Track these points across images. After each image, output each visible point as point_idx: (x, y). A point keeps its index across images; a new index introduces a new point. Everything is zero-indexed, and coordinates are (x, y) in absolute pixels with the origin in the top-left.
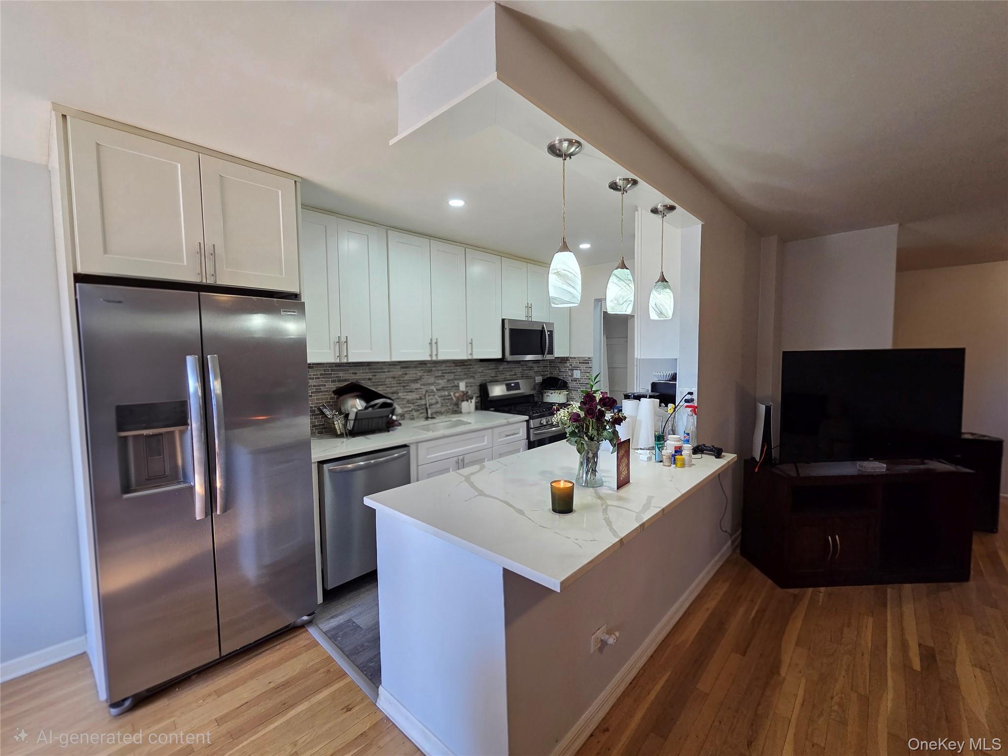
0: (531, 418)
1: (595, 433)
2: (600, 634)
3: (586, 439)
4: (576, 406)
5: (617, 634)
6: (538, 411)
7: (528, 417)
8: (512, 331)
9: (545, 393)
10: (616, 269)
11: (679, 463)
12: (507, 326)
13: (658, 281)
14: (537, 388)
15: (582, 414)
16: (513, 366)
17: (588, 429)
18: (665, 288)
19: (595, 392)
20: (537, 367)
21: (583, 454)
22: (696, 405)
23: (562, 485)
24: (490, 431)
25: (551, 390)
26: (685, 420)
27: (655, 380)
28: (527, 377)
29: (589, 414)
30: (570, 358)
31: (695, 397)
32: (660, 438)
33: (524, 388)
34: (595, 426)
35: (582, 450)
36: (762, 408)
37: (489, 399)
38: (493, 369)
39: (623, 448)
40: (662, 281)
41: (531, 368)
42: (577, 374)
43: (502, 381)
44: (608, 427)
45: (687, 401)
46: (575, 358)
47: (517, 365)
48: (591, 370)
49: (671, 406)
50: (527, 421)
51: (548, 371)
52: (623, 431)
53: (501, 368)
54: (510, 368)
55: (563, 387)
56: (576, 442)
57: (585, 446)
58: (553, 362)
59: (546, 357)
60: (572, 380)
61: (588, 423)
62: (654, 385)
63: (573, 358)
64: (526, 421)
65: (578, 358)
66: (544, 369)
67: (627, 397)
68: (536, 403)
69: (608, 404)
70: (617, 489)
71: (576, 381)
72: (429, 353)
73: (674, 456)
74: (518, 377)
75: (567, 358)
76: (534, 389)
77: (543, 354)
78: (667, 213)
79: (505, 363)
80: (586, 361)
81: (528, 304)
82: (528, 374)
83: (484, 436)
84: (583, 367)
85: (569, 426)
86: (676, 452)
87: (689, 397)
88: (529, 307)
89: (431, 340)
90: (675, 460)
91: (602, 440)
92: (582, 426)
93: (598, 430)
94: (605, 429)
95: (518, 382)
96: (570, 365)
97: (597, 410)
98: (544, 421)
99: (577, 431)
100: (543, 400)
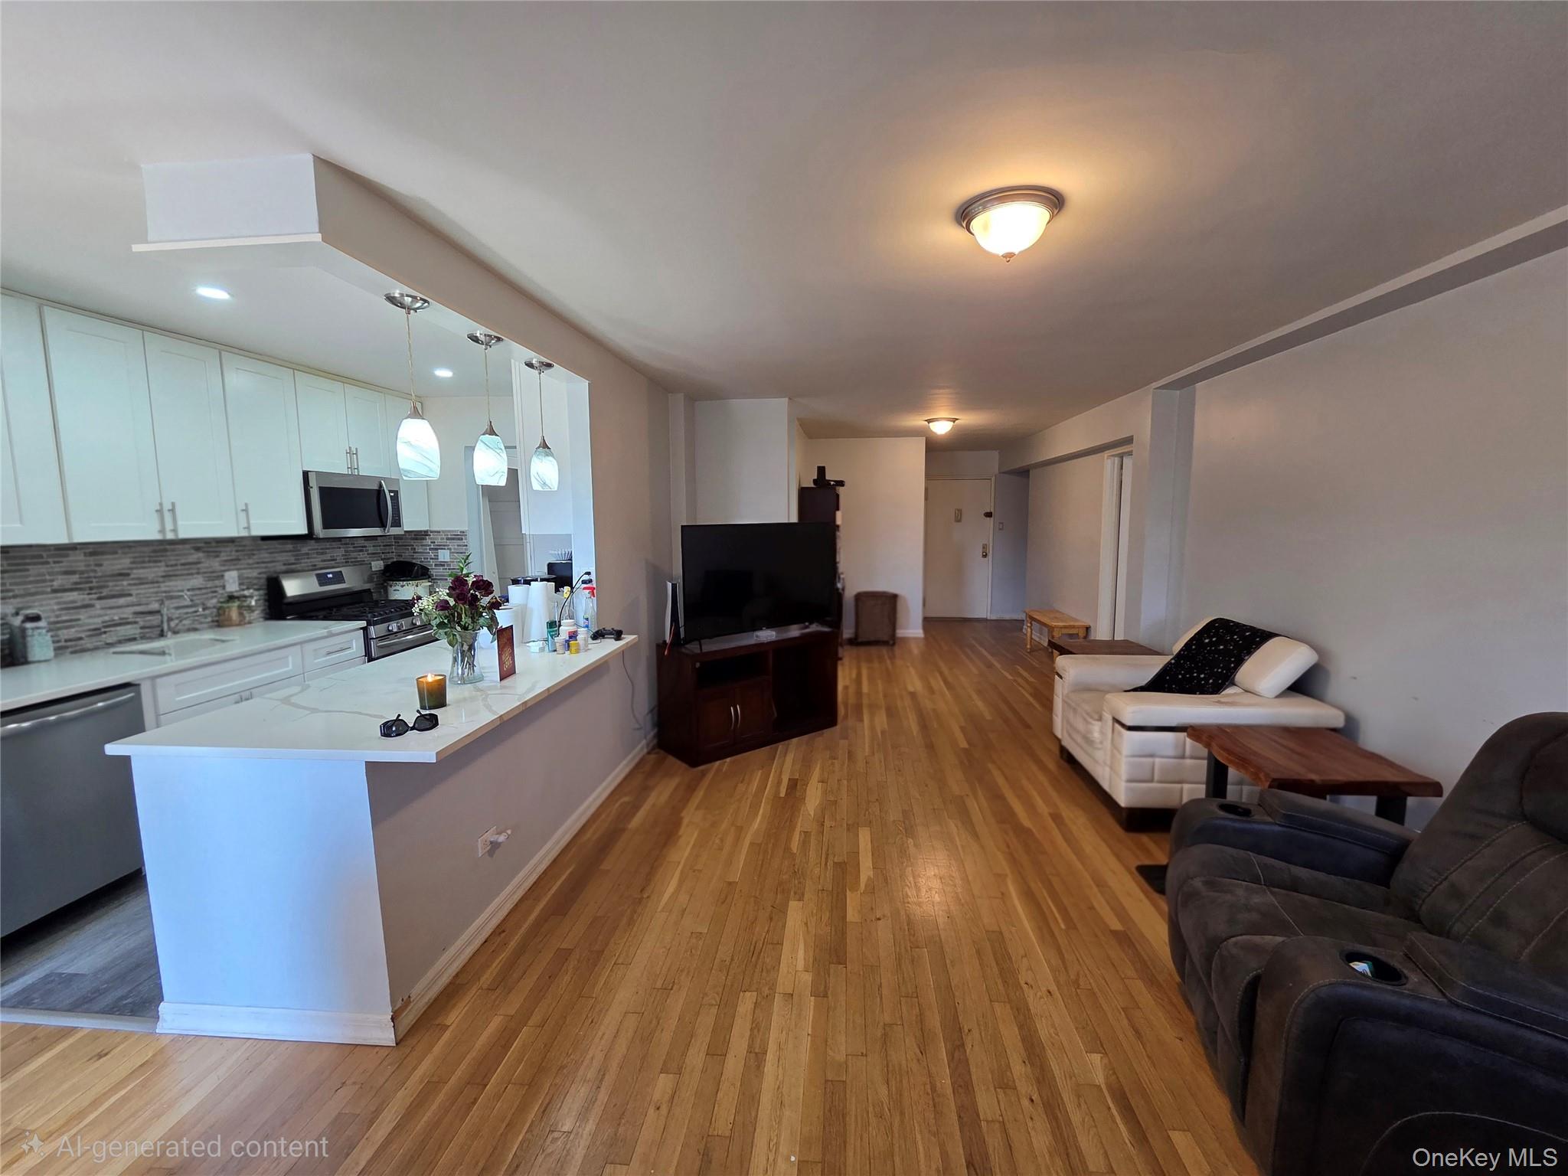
0: (369, 624)
1: (469, 621)
2: (491, 836)
3: (459, 628)
4: (443, 593)
5: (509, 832)
6: (382, 613)
7: (365, 622)
8: (324, 492)
9: (391, 586)
10: (483, 434)
11: (573, 649)
12: (313, 482)
13: (539, 447)
14: (375, 580)
15: (452, 602)
16: (328, 545)
17: (460, 616)
18: (547, 455)
19: (467, 575)
20: (373, 546)
21: (456, 647)
22: (595, 586)
23: (430, 679)
24: (299, 647)
25: (401, 581)
26: (584, 604)
27: (553, 560)
28: (355, 562)
29: (460, 600)
30: (431, 532)
31: (593, 577)
32: (553, 626)
33: (352, 580)
34: (469, 613)
35: (455, 642)
36: (669, 585)
37: (286, 601)
38: (290, 551)
39: (505, 638)
40: (544, 448)
41: (362, 549)
42: (444, 556)
43: (308, 571)
44: (484, 614)
45: (584, 582)
46: (439, 532)
47: (335, 544)
48: (466, 549)
49: (567, 589)
50: (365, 629)
51: (393, 552)
52: (503, 618)
53: (305, 550)
54: (322, 549)
55: (421, 576)
56: (446, 633)
57: (458, 637)
58: (402, 539)
59: (388, 532)
60: (436, 565)
61: (459, 611)
62: (551, 566)
63: (435, 532)
64: (361, 628)
65: (443, 531)
66: (385, 549)
67: (516, 582)
68: (377, 602)
69: (482, 587)
70: (501, 680)
71: (444, 565)
72: (157, 526)
73: (567, 641)
74: (338, 563)
75: (426, 532)
76: (370, 580)
77: (383, 525)
78: (546, 369)
79: (313, 542)
80: (459, 537)
81: (350, 448)
82: (356, 558)
83: (287, 657)
84: (453, 545)
85: (436, 618)
86: (570, 637)
87: (586, 577)
88: (351, 453)
89: (161, 504)
90: (569, 646)
91: (479, 629)
92: (452, 614)
93: (473, 618)
94: (481, 616)
95: (341, 572)
96: (432, 542)
97: (469, 595)
98: (394, 626)
99: (446, 621)
100: (387, 596)
